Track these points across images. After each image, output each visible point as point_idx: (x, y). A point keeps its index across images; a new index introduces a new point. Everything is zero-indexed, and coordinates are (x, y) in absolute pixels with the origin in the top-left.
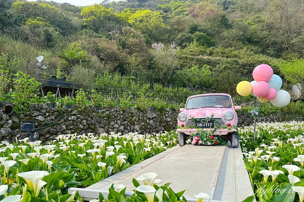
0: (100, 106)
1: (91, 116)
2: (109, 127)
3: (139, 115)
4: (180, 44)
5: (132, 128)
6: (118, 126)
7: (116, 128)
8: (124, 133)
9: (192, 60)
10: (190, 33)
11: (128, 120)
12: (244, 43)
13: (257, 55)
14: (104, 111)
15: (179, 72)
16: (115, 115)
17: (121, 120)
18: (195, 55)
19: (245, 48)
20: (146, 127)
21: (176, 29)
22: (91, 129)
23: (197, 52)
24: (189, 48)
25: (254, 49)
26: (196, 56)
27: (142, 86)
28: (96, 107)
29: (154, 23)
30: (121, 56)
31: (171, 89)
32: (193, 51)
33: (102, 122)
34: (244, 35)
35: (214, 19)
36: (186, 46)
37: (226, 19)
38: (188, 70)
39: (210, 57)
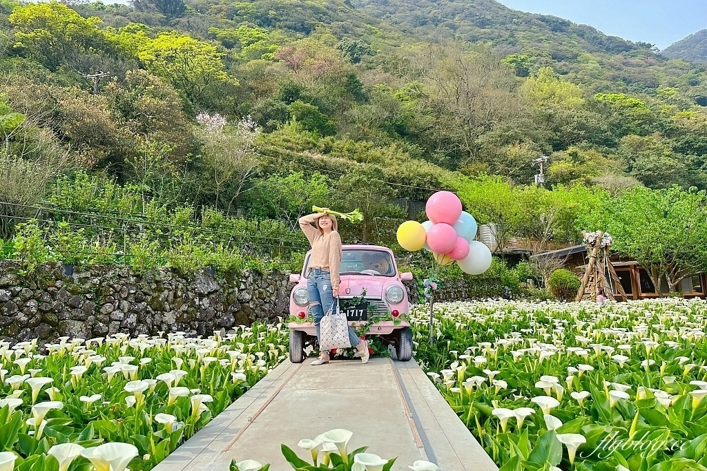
0: (76, 264)
1: (51, 289)
2: (97, 319)
3: (177, 287)
4: (262, 123)
5: (158, 319)
6: (122, 315)
7: (116, 320)
8: (137, 333)
9: (288, 158)
10: (283, 100)
11: (149, 298)
12: (391, 135)
13: (416, 162)
14: (87, 278)
15: (260, 183)
16: (116, 286)
17: (131, 299)
18: (294, 149)
19: (394, 145)
20: (192, 317)
21: (251, 89)
22: (50, 323)
23: (298, 144)
24: (281, 132)
25: (410, 148)
26: (298, 152)
27: (174, 212)
28: (67, 266)
29: (201, 67)
30: (117, 136)
31: (242, 221)
32: (289, 141)
33: (80, 306)
34: (392, 119)
35: (334, 80)
36: (274, 128)
37: (358, 82)
38: (281, 181)
39: (325, 157)
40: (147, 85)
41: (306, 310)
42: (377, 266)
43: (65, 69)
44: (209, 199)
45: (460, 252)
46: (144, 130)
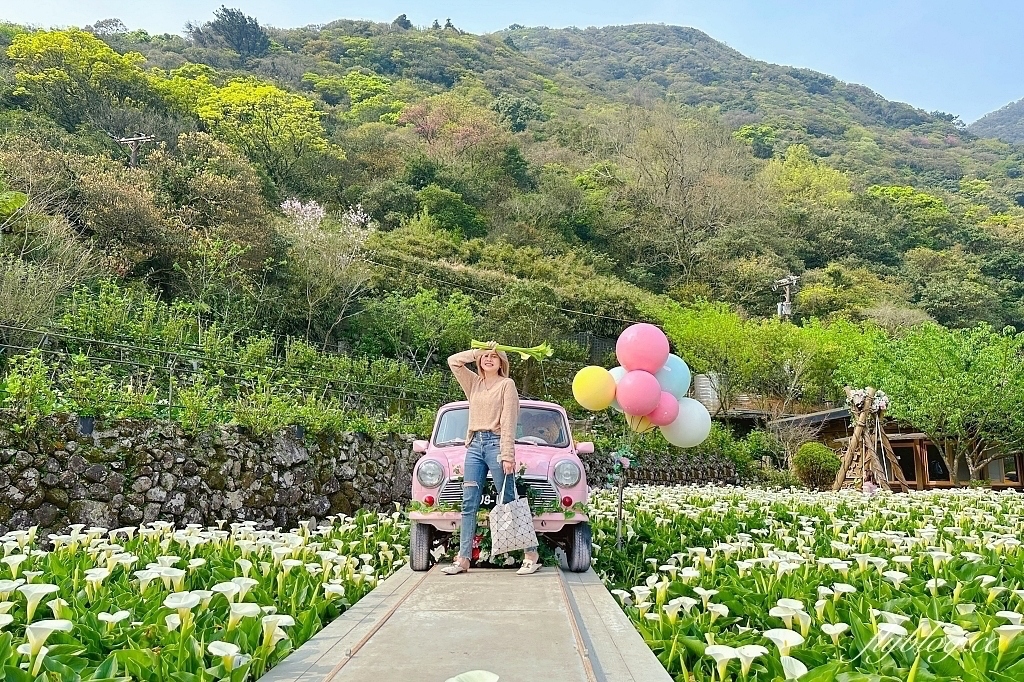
0: (98, 418)
1: (59, 453)
2: (126, 499)
3: (246, 456)
4: (378, 215)
5: (218, 501)
6: (163, 494)
7: (154, 502)
8: (185, 521)
9: (415, 269)
10: (409, 183)
11: (205, 471)
12: (568, 240)
13: (604, 279)
14: (114, 438)
15: (373, 304)
16: (156, 451)
17: (178, 470)
18: (424, 255)
19: (572, 254)
20: (268, 500)
21: (364, 165)
22: (57, 504)
23: (431, 248)
24: (406, 230)
25: (595, 258)
26: (430, 260)
27: (244, 344)
28: (84, 419)
29: (290, 130)
30: (164, 229)
31: (346, 361)
32: (417, 244)
33: (102, 479)
34: (570, 216)
35: (486, 155)
36: (396, 224)
37: (519, 159)
38: (404, 302)
39: (470, 269)
40: (209, 155)
41: (435, 494)
42: (542, 432)
43: (89, 128)
44: (297, 326)
45: (665, 414)
46: (203, 222)
